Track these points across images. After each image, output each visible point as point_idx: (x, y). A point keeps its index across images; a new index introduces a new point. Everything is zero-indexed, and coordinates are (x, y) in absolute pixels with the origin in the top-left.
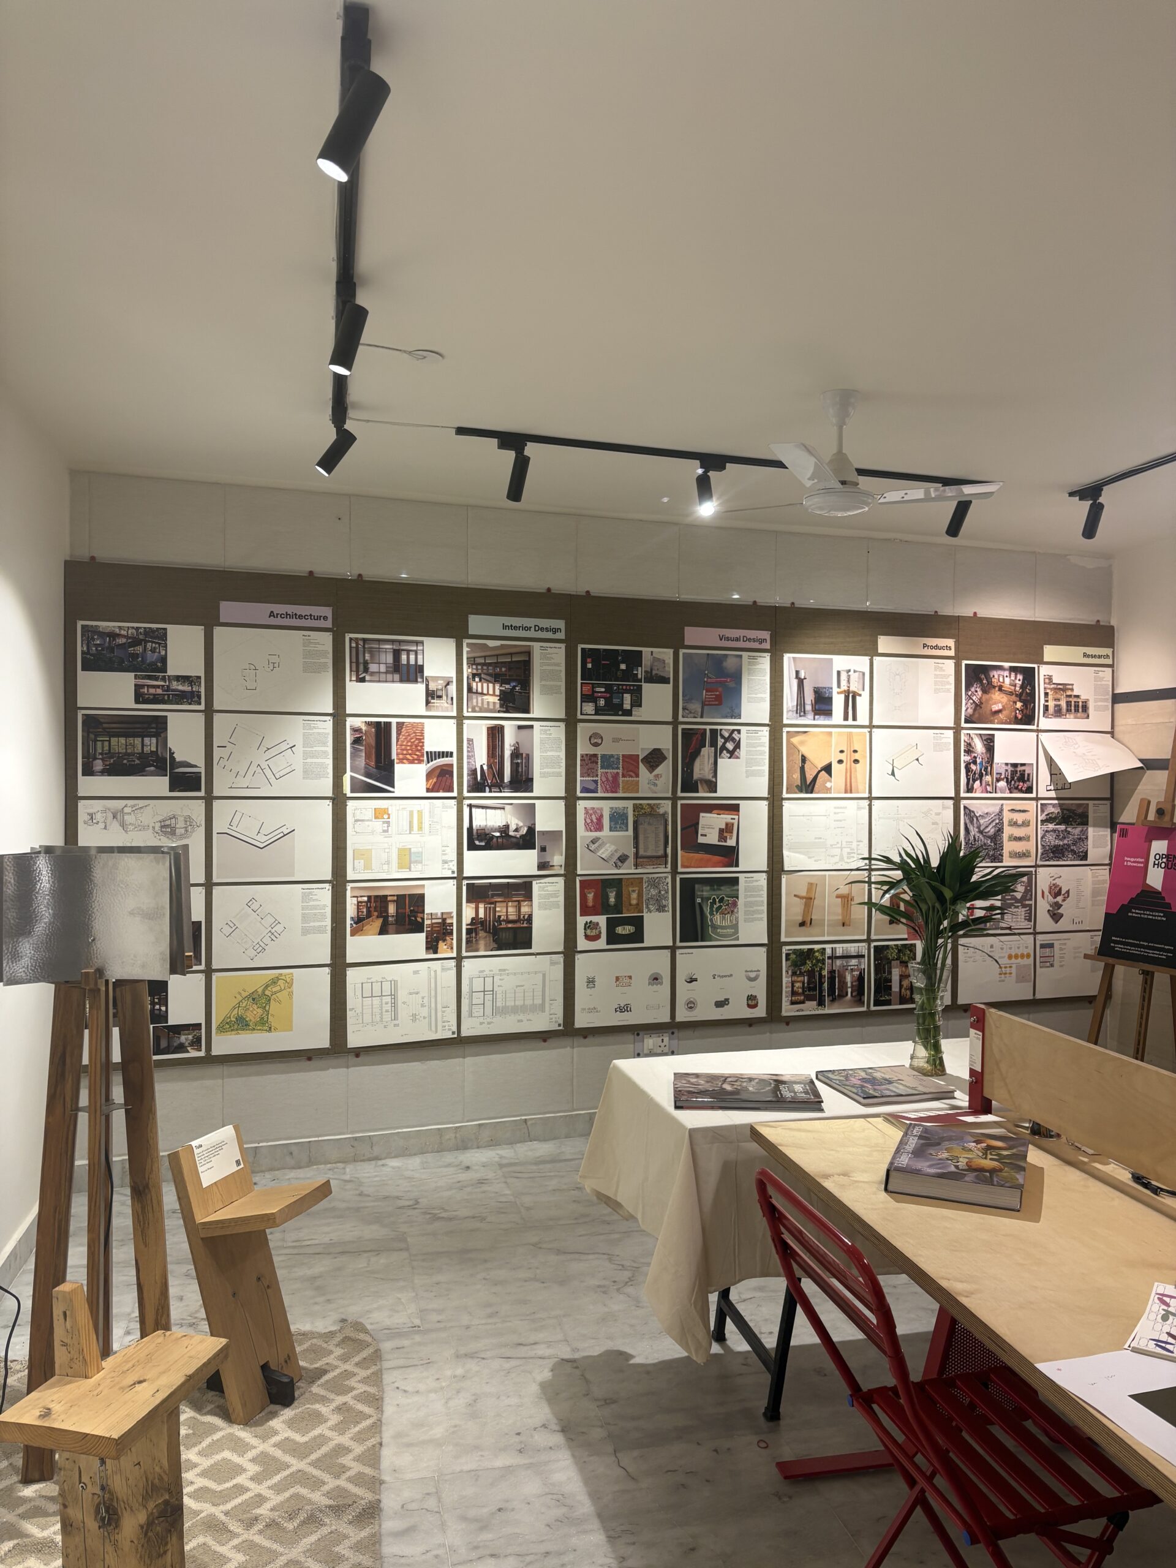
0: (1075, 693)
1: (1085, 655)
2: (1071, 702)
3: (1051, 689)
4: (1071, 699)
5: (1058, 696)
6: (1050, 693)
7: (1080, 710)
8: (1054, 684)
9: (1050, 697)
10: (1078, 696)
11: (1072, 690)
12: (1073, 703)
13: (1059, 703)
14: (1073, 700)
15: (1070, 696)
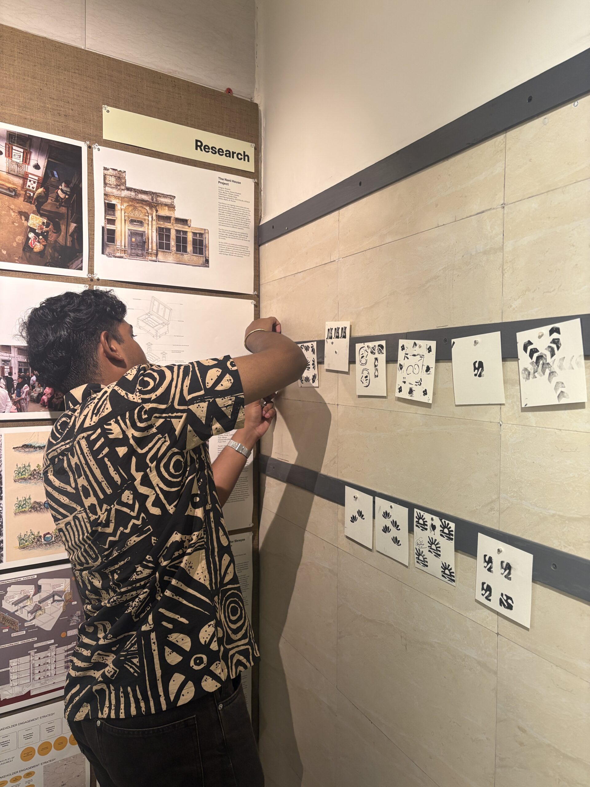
0: (178, 214)
1: (199, 145)
2: (169, 230)
3: (122, 199)
4: (168, 225)
5: (138, 215)
6: (119, 207)
7: (190, 248)
8: (128, 189)
9: (119, 215)
10: (184, 222)
11: (171, 207)
12: (173, 234)
13: (141, 229)
14: (174, 228)
15: (167, 219)
